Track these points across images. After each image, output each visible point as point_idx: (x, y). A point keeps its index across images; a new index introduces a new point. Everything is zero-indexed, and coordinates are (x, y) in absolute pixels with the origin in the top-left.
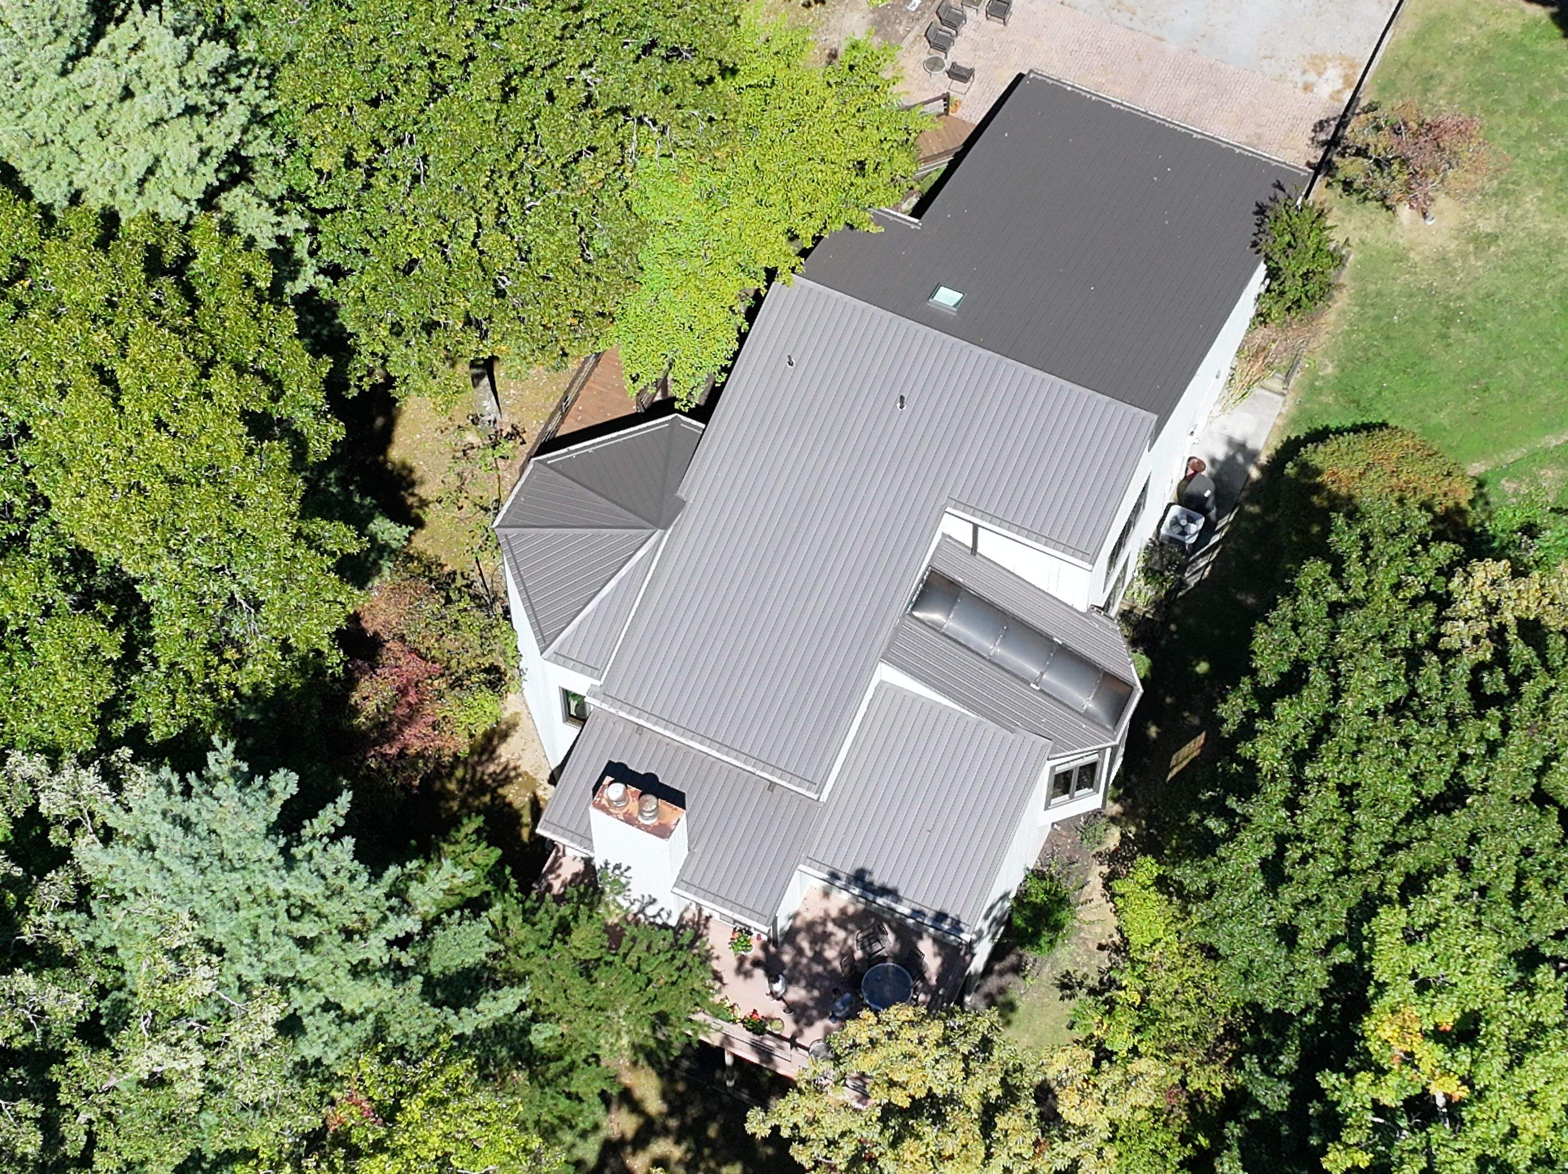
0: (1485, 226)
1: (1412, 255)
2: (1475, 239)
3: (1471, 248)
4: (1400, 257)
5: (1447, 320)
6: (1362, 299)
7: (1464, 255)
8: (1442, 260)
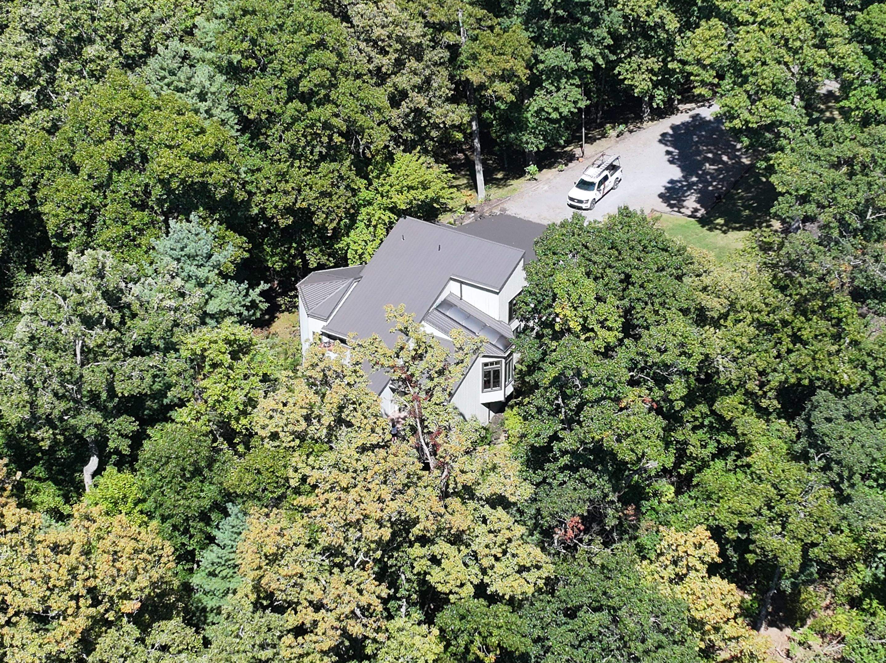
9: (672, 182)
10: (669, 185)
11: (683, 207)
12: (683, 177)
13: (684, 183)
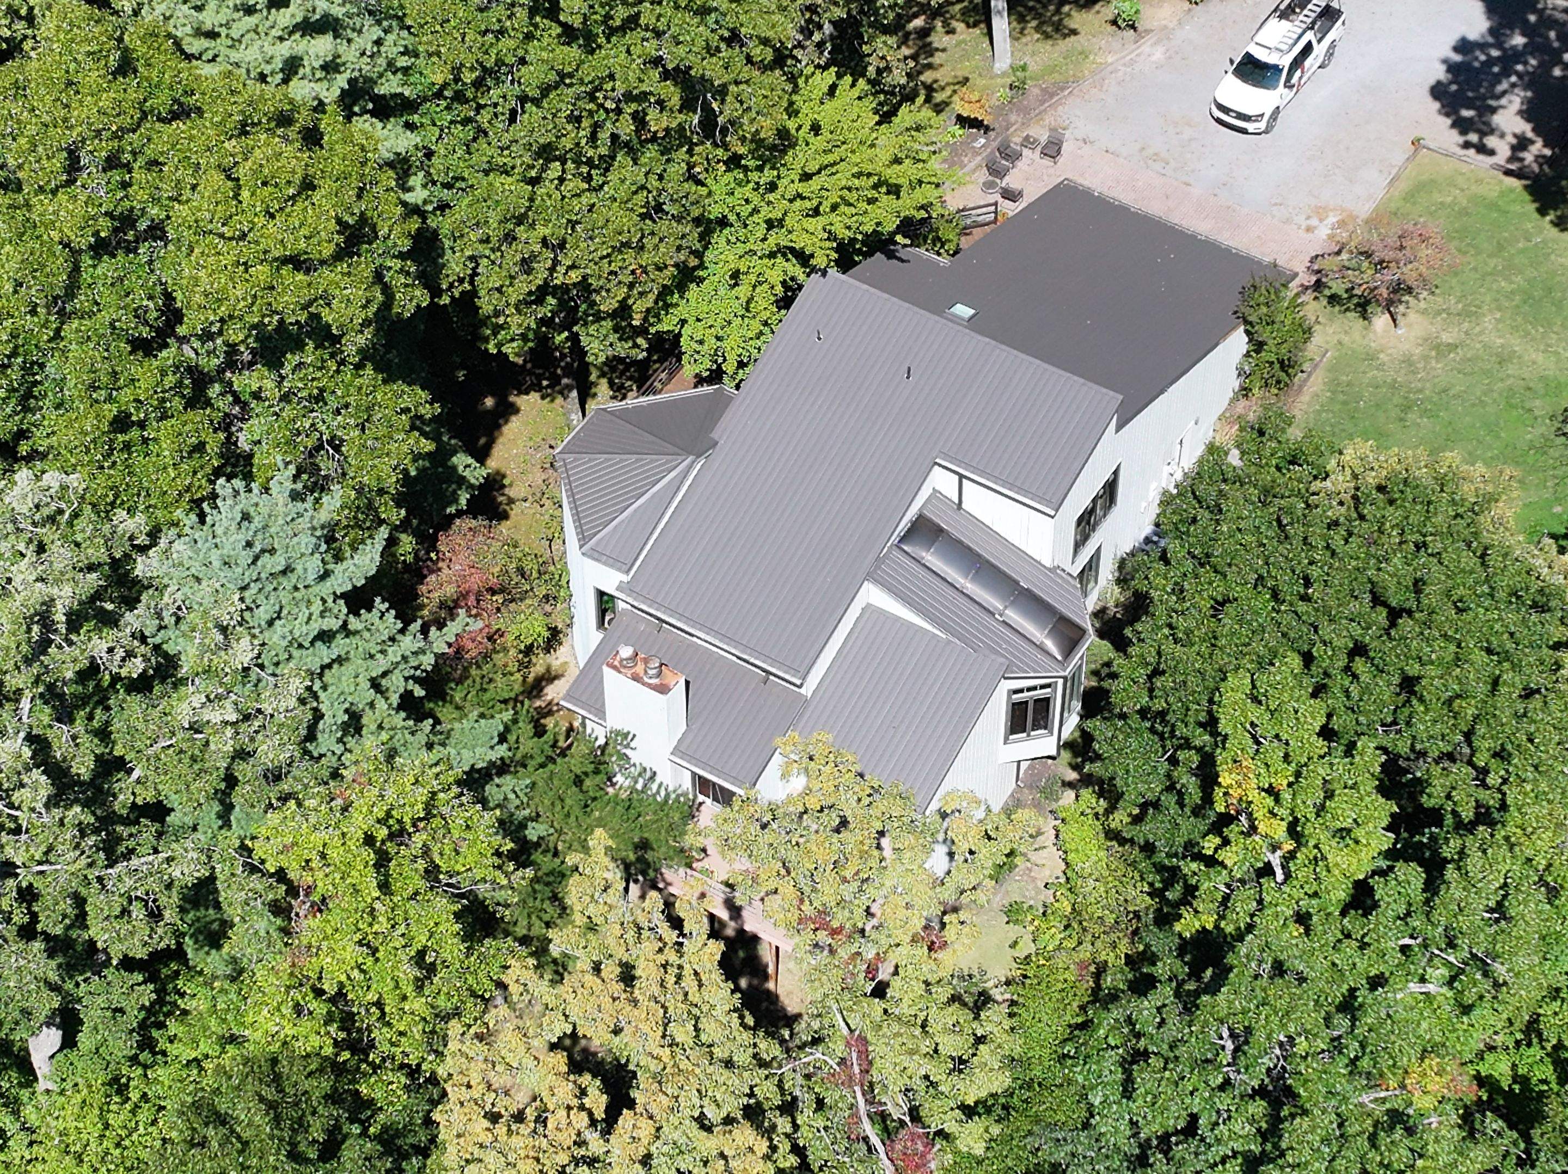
0: (1446, 338)
1: (1381, 356)
2: (1437, 347)
3: (1433, 353)
4: (1371, 357)
5: (1406, 408)
6: (1334, 385)
7: (1426, 358)
8: (1408, 361)
9: (1463, 46)
10: (1457, 58)
11: (1492, 131)
12: (1491, 31)
13: (1495, 53)
